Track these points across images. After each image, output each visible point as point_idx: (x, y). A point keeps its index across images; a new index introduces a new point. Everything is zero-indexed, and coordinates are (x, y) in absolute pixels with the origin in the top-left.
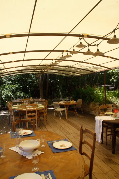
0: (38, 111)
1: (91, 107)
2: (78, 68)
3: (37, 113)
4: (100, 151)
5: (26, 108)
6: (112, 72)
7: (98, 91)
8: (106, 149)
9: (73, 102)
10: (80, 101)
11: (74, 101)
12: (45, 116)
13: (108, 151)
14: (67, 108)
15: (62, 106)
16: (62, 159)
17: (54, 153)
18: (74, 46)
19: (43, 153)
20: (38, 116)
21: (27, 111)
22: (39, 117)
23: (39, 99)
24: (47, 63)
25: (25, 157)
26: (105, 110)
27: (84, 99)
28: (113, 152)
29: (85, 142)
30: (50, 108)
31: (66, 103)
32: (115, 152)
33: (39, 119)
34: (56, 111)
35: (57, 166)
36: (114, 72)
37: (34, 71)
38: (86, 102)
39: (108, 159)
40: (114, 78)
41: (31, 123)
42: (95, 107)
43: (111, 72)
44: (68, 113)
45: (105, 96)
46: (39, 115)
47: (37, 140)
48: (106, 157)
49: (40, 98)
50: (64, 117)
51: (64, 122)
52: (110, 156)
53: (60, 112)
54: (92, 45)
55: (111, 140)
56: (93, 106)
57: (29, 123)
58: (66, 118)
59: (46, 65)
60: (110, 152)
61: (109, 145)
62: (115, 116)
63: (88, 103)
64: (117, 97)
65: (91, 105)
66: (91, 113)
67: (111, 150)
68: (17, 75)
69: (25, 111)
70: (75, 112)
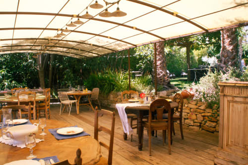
0: (37, 102)
1: (112, 99)
2: (93, 45)
3: (35, 105)
4: (123, 149)
5: (18, 99)
6: (140, 55)
7: (121, 77)
8: (130, 146)
9: (86, 92)
10: (96, 90)
11: (89, 90)
12: (46, 110)
13: (134, 148)
14: (78, 99)
15: (71, 97)
16: (69, 144)
17: (59, 140)
18: (87, 8)
19: (42, 141)
20: (36, 110)
21: (20, 102)
22: (38, 111)
23: (39, 90)
24: (50, 36)
25: (16, 146)
26: (130, 97)
27: (101, 87)
28: (140, 148)
29: (102, 129)
30: (54, 103)
31: (77, 93)
32: (143, 149)
33: (38, 114)
34: (63, 105)
35: (63, 152)
36: (141, 54)
37: (30, 49)
38: (105, 92)
39: (134, 157)
40: (142, 63)
41: (26, 111)
42: (116, 97)
43: (138, 55)
44: (80, 106)
45: (130, 83)
46: (38, 109)
47: (34, 125)
48: (131, 155)
49: (40, 88)
50: (74, 112)
51: (74, 118)
52: (136, 153)
53: (68, 105)
54: (111, 4)
55: (137, 135)
56: (114, 98)
57: (22, 110)
58: (77, 114)
59: (48, 39)
60: (136, 149)
61: (135, 141)
62: (142, 102)
63: (107, 94)
64: (145, 84)
65: (112, 96)
66: (111, 107)
67: (137, 147)
68: (5, 54)
69: (16, 103)
70: (90, 105)
